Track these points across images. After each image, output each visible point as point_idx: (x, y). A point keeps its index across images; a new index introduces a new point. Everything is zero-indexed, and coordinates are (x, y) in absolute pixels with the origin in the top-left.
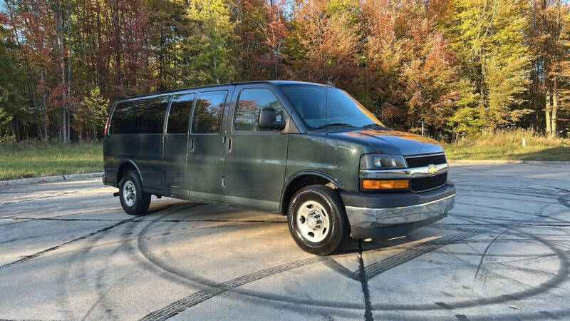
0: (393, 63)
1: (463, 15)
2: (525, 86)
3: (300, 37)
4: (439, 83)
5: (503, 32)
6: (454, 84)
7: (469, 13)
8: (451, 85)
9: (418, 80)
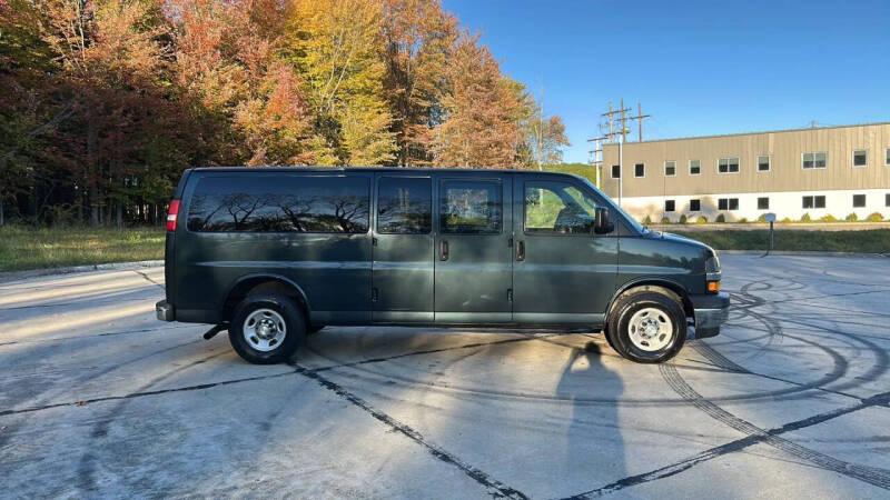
0: (221, 100)
1: (310, 44)
2: (394, 152)
3: (42, 30)
4: (289, 137)
5: (358, 78)
6: (307, 142)
7: (317, 43)
8: (303, 142)
9: (258, 131)
